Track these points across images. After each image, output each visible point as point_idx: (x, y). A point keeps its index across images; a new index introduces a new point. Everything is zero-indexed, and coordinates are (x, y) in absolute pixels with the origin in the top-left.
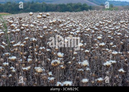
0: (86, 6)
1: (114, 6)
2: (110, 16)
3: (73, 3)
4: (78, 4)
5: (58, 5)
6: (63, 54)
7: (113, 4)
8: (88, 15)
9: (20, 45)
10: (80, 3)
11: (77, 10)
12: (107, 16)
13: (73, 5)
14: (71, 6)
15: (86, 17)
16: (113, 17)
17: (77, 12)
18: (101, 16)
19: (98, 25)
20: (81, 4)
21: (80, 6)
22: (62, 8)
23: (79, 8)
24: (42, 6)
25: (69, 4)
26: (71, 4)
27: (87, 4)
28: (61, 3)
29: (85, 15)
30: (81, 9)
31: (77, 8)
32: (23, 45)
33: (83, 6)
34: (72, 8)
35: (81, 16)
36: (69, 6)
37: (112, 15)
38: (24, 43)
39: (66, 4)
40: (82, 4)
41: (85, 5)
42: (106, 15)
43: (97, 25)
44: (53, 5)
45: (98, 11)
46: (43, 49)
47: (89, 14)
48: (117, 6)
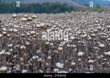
0: (66, 7)
1: (101, 6)
2: (99, 19)
3: (50, 2)
4: (56, 3)
5: (31, 5)
6: (63, 65)
7: (100, 4)
8: (71, 18)
9: (6, 54)
10: (59, 2)
11: (56, 11)
12: (96, 19)
13: (50, 5)
14: (48, 6)
15: (69, 19)
16: (104, 20)
17: (57, 14)
18: (89, 19)
19: (97, 31)
20: (60, 4)
21: (59, 6)
22: (36, 8)
23: (58, 9)
24: (12, 6)
25: (45, 4)
26: (47, 4)
27: (67, 3)
28: (36, 3)
29: (68, 17)
30: (60, 9)
31: (55, 9)
32: (8, 53)
33: (62, 6)
34: (49, 8)
35: (63, 18)
36: (45, 6)
37: (102, 17)
38: (11, 51)
39: (41, 3)
40: (62, 4)
41: (65, 4)
42: (94, 18)
43: (95, 31)
44: (25, 5)
45: (83, 13)
46: (36, 58)
47: (73, 17)
48: (105, 7)
